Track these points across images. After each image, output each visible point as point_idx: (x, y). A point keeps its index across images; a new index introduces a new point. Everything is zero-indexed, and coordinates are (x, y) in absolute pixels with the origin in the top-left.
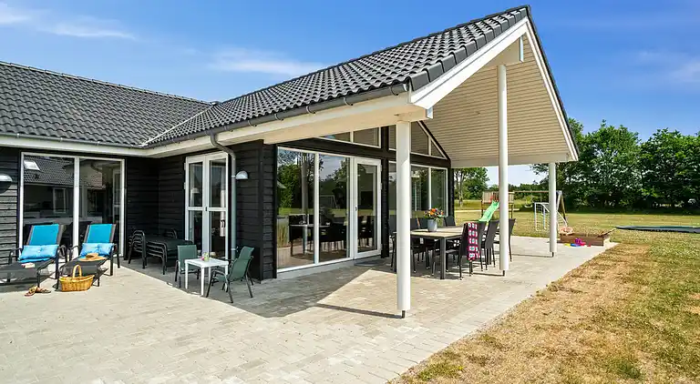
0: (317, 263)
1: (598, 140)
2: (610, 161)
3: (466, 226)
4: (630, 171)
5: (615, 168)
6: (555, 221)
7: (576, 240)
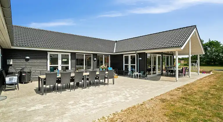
0: (152, 75)
1: (209, 45)
2: (212, 51)
3: (183, 68)
4: (219, 54)
5: (214, 53)
6: (199, 68)
7: (203, 72)
